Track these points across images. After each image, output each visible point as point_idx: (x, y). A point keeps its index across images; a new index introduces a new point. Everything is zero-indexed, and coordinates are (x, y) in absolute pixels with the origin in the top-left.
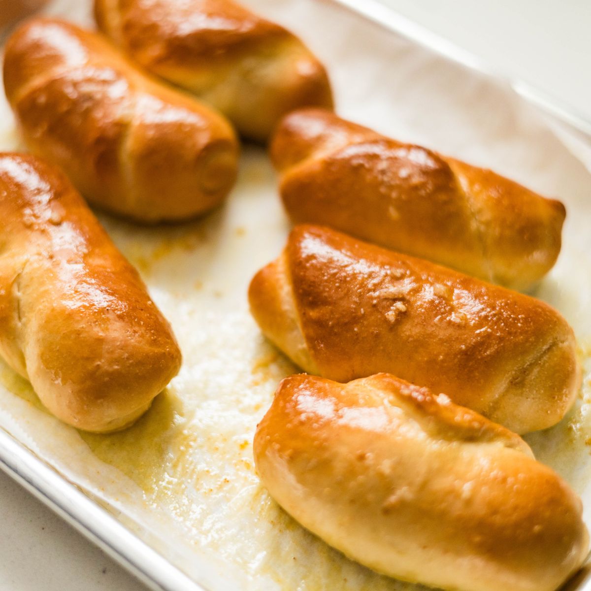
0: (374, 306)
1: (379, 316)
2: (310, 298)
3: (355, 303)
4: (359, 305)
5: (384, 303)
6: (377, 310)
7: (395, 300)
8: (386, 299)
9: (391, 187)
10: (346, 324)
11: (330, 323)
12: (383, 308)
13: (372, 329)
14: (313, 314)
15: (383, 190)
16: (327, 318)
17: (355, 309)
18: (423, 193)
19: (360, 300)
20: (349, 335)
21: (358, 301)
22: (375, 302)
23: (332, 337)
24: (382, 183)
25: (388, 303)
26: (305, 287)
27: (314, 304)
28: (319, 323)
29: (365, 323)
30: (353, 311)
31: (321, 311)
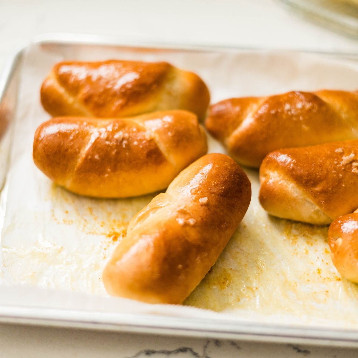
0: (344, 170)
1: (350, 174)
2: (312, 182)
3: (335, 173)
4: (337, 174)
5: (347, 166)
6: (347, 172)
7: (351, 163)
8: (347, 164)
9: (298, 116)
10: (337, 186)
11: (330, 189)
12: (349, 169)
13: (350, 182)
14: (318, 189)
15: (294, 119)
16: (327, 187)
17: (337, 176)
18: (314, 111)
19: (336, 170)
20: (342, 190)
21: (336, 172)
22: (343, 168)
23: (335, 195)
24: (292, 115)
25: (349, 165)
26: (305, 178)
27: (315, 184)
28: (324, 192)
29: (345, 180)
30: (337, 177)
31: (322, 185)
